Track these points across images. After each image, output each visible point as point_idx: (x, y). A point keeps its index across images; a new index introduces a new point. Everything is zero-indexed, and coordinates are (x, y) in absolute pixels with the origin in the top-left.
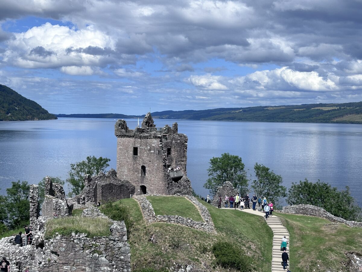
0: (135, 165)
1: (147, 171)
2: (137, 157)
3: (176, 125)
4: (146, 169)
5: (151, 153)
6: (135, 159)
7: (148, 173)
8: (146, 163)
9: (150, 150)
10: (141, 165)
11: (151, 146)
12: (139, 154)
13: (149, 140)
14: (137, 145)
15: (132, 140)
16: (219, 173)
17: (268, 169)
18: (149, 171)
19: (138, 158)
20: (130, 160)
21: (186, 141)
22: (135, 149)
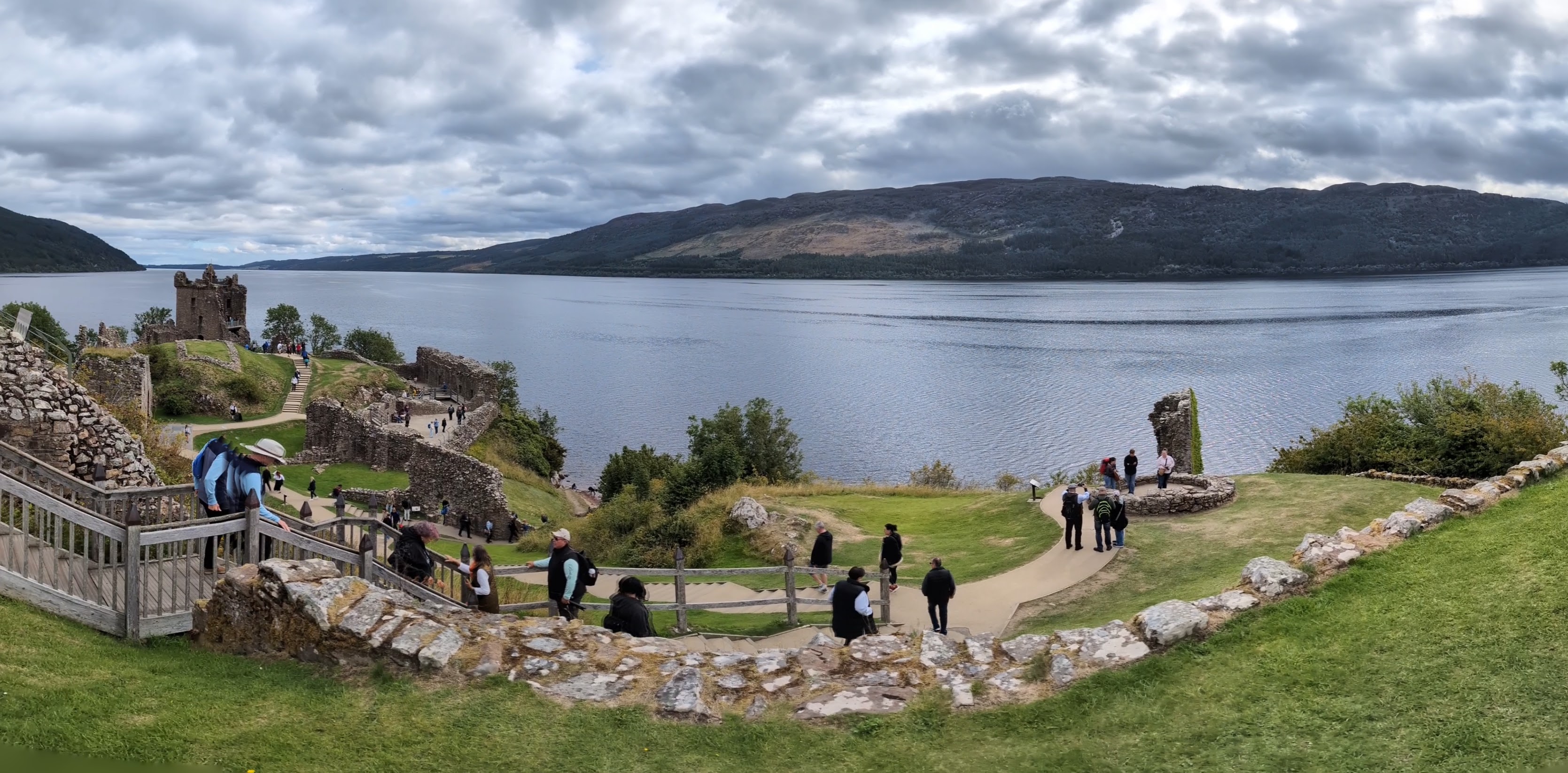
0: (193, 316)
1: (204, 322)
3: (236, 276)
4: (203, 319)
5: (208, 303)
6: (193, 309)
9: (207, 301)
10: (199, 316)
11: (207, 296)
12: (196, 305)
13: (206, 291)
14: (195, 296)
15: (190, 291)
16: (275, 322)
17: (323, 319)
18: (206, 321)
19: (196, 308)
20: (189, 311)
21: (245, 292)
22: (193, 299)
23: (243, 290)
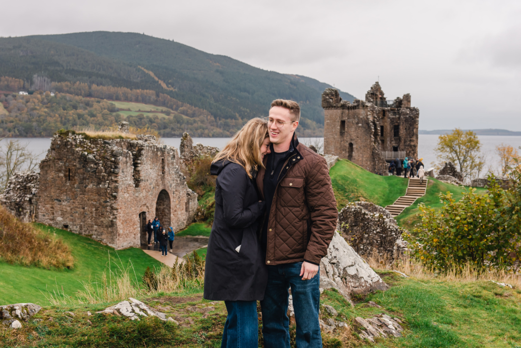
0: (342, 142)
1: (355, 149)
2: (344, 132)
3: (407, 97)
4: (354, 146)
5: (359, 127)
6: (342, 133)
7: (356, 151)
8: (354, 139)
9: (358, 123)
10: (349, 142)
11: (358, 118)
12: (346, 129)
13: (357, 110)
14: (345, 118)
15: (339, 111)
18: (357, 148)
19: (346, 133)
20: (337, 137)
21: (417, 115)
22: (343, 123)
23: (415, 113)
